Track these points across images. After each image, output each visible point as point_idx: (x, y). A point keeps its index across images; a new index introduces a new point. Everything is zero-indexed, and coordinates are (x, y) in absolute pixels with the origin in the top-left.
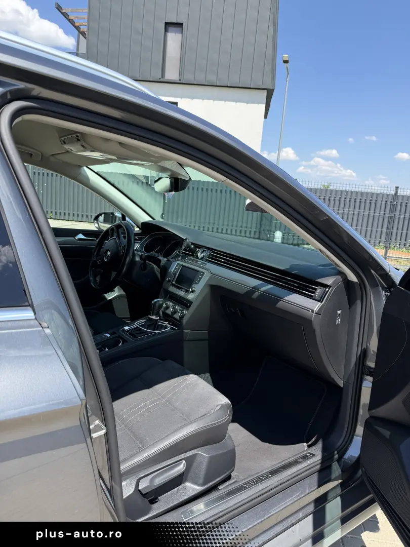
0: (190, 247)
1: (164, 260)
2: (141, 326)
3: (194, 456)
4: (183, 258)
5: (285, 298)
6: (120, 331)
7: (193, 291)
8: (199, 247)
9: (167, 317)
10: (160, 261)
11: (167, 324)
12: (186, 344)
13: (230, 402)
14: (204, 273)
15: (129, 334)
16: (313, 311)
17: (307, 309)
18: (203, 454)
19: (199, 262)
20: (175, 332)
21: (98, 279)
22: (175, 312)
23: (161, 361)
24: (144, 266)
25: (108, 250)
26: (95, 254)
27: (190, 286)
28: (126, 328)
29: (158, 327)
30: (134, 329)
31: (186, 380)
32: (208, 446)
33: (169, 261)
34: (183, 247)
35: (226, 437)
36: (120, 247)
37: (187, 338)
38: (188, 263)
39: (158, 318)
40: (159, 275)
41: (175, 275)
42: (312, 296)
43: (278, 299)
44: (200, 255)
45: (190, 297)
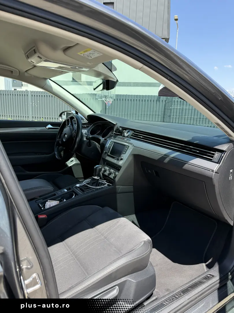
0: (119, 129)
1: (102, 139)
2: (88, 184)
3: (125, 282)
4: (115, 137)
5: (189, 162)
6: (74, 187)
7: (122, 159)
8: (125, 129)
9: (105, 177)
10: (100, 140)
11: (105, 182)
12: (118, 196)
13: (150, 239)
14: (129, 146)
15: (80, 189)
16: (213, 171)
17: (209, 170)
18: (132, 280)
19: (126, 140)
20: (111, 187)
21: (62, 153)
22: (110, 174)
23: (101, 208)
24: (89, 144)
25: (65, 134)
26: (58, 137)
27: (120, 155)
28: (78, 185)
29: (99, 184)
30: (83, 185)
31: (118, 222)
32: (135, 274)
33: (106, 139)
34: (114, 130)
35: (148, 265)
36: (73, 131)
37: (119, 191)
38: (119, 140)
39: (99, 178)
40: (99, 149)
41: (110, 149)
42: (212, 159)
43: (185, 163)
44: (126, 134)
45: (121, 163)
